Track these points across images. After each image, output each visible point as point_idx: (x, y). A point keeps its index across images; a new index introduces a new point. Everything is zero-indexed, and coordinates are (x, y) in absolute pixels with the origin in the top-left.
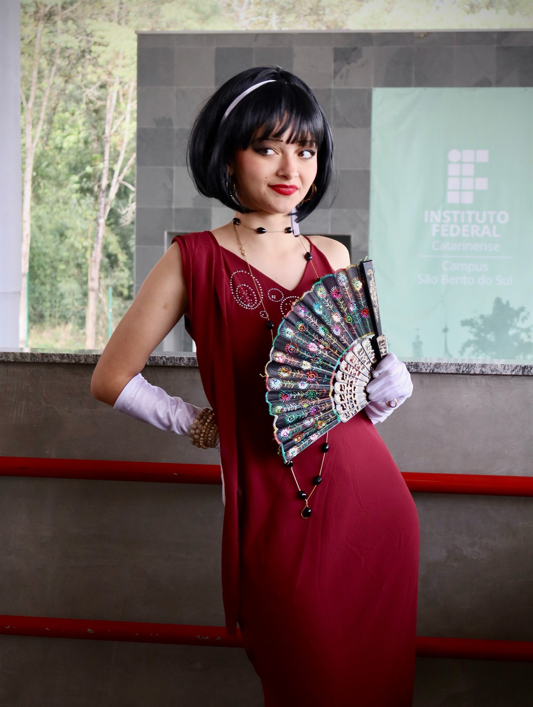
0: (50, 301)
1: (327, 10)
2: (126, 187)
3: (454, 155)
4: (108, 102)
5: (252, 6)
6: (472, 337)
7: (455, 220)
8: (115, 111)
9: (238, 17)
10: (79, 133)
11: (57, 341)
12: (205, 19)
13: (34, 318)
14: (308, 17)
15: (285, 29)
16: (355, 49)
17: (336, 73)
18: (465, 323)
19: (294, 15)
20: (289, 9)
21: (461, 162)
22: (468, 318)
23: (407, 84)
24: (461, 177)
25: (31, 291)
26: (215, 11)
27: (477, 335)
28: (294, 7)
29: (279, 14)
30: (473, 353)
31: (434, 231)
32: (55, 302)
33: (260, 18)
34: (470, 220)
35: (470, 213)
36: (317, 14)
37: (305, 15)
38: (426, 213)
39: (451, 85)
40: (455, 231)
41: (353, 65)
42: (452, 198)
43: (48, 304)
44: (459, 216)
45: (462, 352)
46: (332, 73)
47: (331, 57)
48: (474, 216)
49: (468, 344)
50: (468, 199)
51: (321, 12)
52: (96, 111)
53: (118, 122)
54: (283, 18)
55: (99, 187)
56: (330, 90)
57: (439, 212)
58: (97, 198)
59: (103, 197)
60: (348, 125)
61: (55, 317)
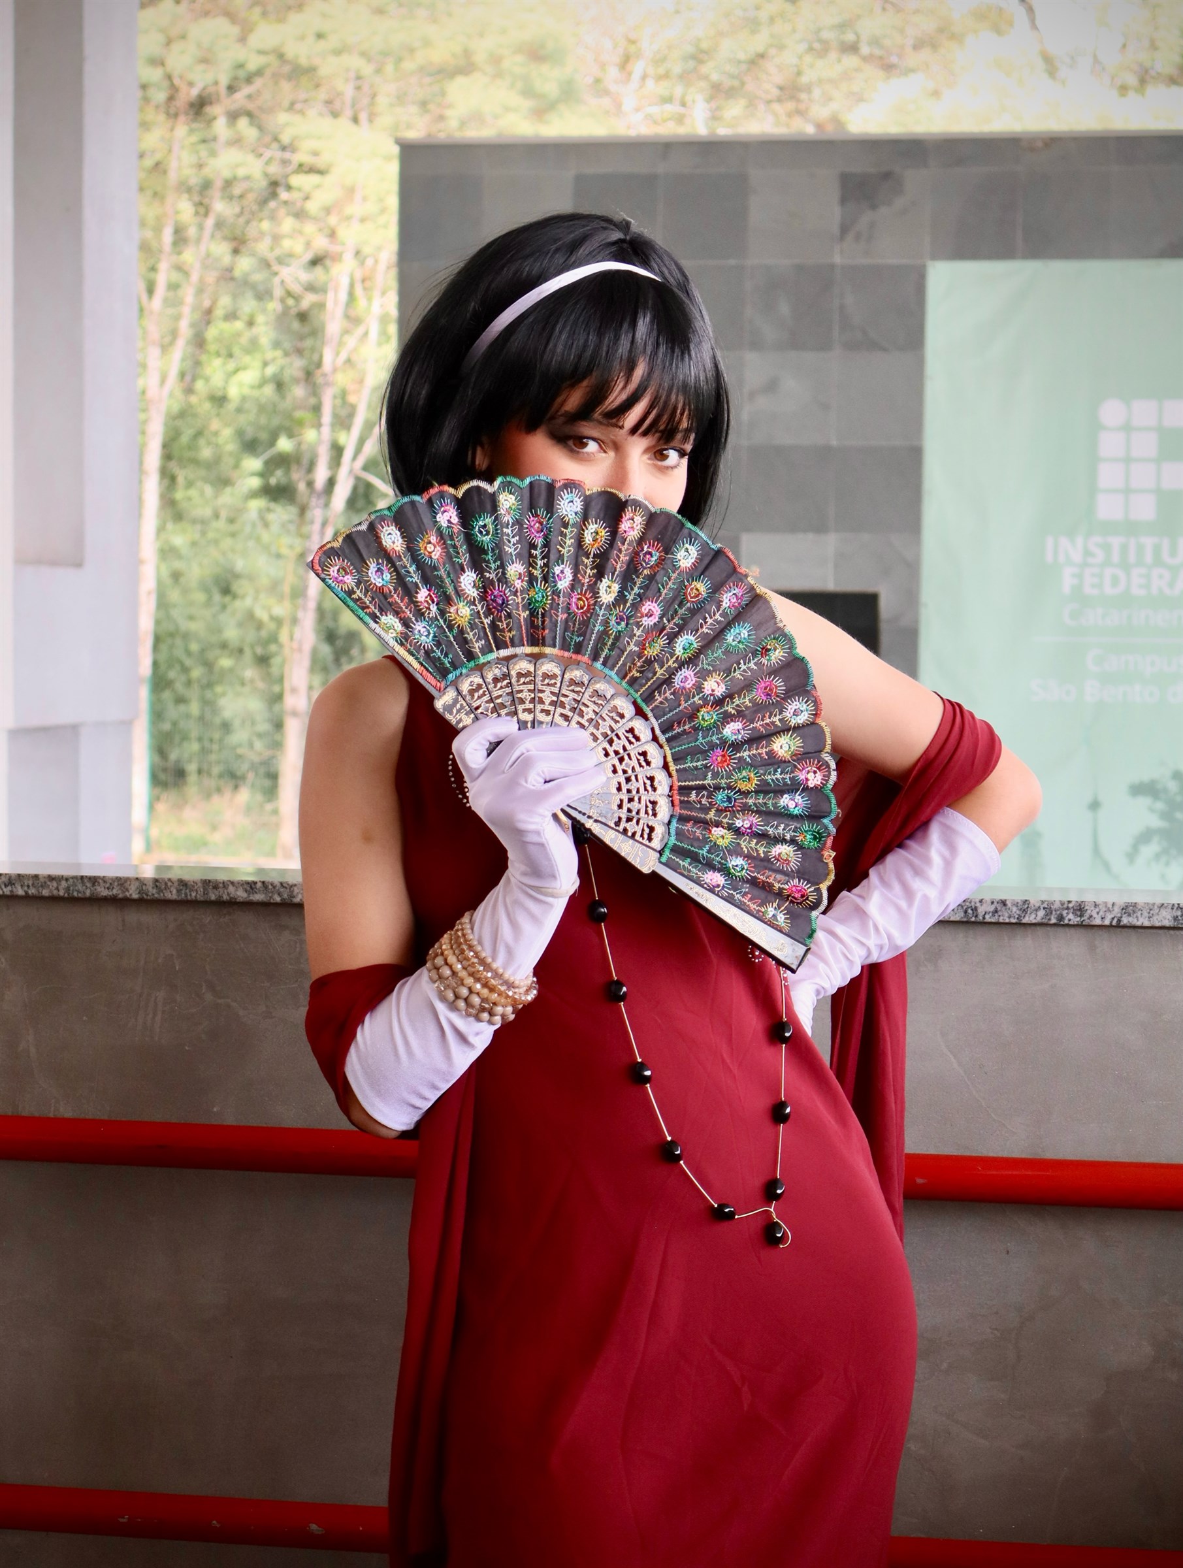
0: (200, 739)
1: (817, 93)
2: (369, 486)
3: (1112, 412)
4: (330, 295)
5: (650, 83)
6: (1156, 822)
7: (1116, 558)
8: (347, 316)
9: (618, 105)
10: (265, 364)
11: (214, 828)
12: (543, 109)
13: (162, 776)
14: (776, 107)
15: (723, 131)
16: (887, 176)
17: (844, 230)
18: (1138, 790)
19: (743, 102)
20: (732, 88)
21: (1127, 428)
22: (1145, 776)
23: (1003, 251)
24: (1128, 460)
25: (157, 715)
26: (569, 93)
27: (1166, 816)
28: (743, 84)
29: (710, 99)
30: (1157, 857)
31: (1068, 582)
32: (211, 740)
33: (668, 108)
34: (1149, 558)
35: (1148, 542)
36: (793, 98)
37: (769, 102)
38: (1050, 542)
39: (1105, 254)
40: (1115, 581)
41: (883, 210)
42: (1108, 508)
43: (195, 747)
44: (1124, 549)
45: (1132, 856)
46: (836, 229)
47: (834, 194)
48: (1157, 549)
49: (1145, 837)
50: (1145, 509)
51: (803, 96)
52: (303, 317)
53: (351, 341)
54: (718, 108)
55: (310, 484)
56: (832, 267)
57: (1080, 541)
58: (303, 510)
59: (317, 506)
60: (873, 346)
61: (209, 774)
